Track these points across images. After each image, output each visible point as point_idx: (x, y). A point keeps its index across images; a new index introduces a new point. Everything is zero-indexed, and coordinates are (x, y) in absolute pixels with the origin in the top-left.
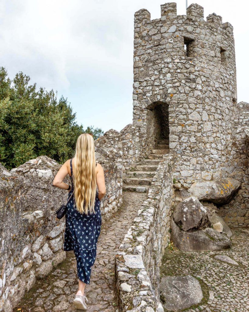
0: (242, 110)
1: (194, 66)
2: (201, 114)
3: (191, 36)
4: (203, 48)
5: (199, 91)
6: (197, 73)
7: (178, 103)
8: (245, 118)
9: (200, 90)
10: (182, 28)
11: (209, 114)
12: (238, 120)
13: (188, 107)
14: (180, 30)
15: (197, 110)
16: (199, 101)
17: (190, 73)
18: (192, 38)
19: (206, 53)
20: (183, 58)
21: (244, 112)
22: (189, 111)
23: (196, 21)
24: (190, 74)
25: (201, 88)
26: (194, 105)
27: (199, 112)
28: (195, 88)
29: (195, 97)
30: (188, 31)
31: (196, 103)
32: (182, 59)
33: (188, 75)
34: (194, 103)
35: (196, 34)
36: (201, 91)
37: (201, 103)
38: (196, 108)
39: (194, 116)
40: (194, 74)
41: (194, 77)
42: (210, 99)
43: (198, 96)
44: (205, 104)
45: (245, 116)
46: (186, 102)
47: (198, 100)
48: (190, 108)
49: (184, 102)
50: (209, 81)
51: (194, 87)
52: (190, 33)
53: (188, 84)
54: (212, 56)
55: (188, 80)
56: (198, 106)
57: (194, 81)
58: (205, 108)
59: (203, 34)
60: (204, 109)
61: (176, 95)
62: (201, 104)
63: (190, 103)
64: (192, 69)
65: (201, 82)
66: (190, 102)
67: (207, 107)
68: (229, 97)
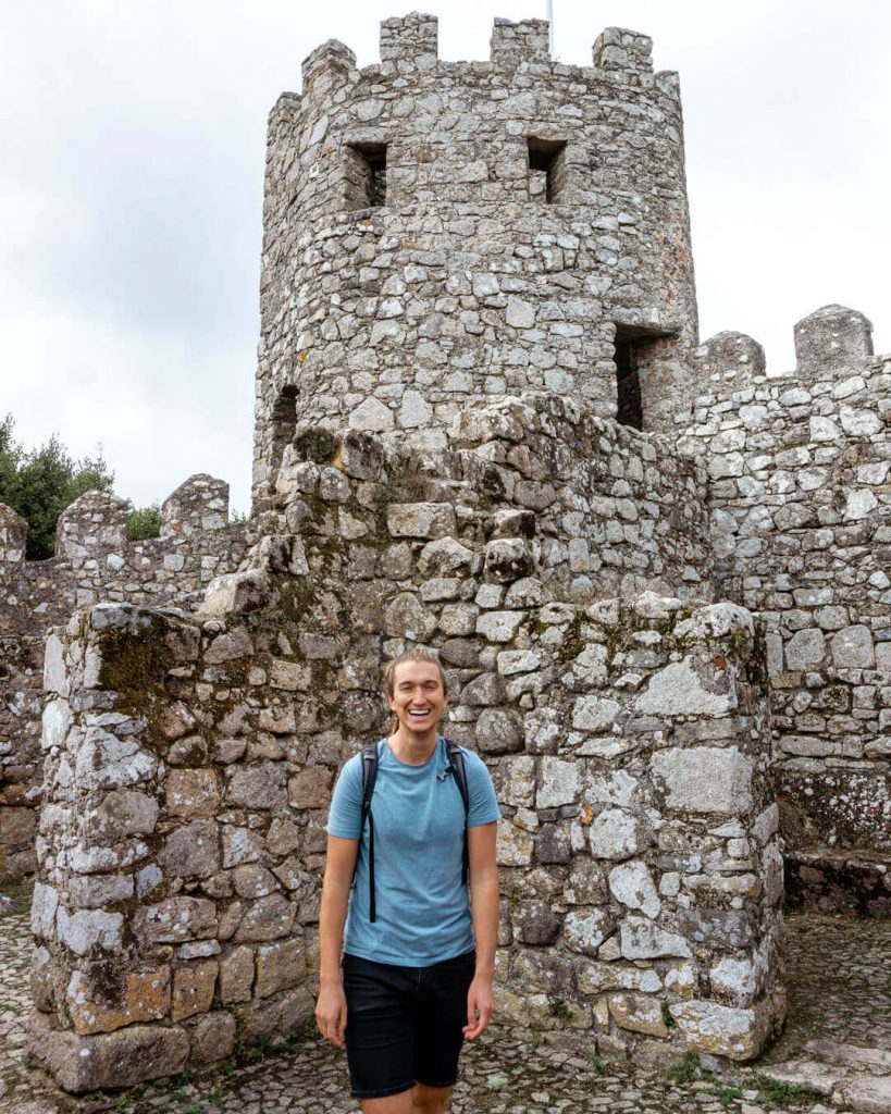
0: (706, 367)
1: (376, 236)
2: (393, 404)
3: (372, 135)
4: (425, 161)
5: (393, 321)
6: (384, 261)
7: (318, 377)
8: (718, 402)
9: (396, 317)
10: (343, 118)
11: (433, 398)
12: (693, 412)
13: (346, 386)
14: (337, 128)
15: (379, 391)
16: (390, 356)
17: (360, 263)
18: (374, 139)
19: (439, 175)
20: (342, 217)
21: (716, 377)
22: (350, 399)
23: (398, 75)
24: (357, 270)
25: (399, 310)
26: (367, 375)
27: (385, 400)
28: (375, 314)
29: (374, 348)
30: (361, 123)
31: (376, 366)
32: (338, 224)
33: (352, 273)
34: (369, 370)
35: (395, 122)
36: (400, 318)
37: (398, 365)
38: (375, 385)
39: (367, 414)
40: (374, 264)
41: (373, 274)
42: (442, 343)
43: (384, 339)
44: (417, 366)
45: (720, 389)
46: (340, 370)
47: (387, 353)
48: (352, 389)
49: (334, 370)
50: (443, 275)
51: (370, 310)
52: (371, 123)
53: (350, 306)
54: (472, 179)
55: (352, 289)
56: (383, 377)
57: (373, 289)
58: (413, 381)
59: (429, 113)
60: (409, 384)
61: (312, 351)
62: (397, 369)
63: (354, 372)
64: (368, 250)
65: (400, 288)
66: (354, 368)
67: (424, 376)
68: (578, 323)
